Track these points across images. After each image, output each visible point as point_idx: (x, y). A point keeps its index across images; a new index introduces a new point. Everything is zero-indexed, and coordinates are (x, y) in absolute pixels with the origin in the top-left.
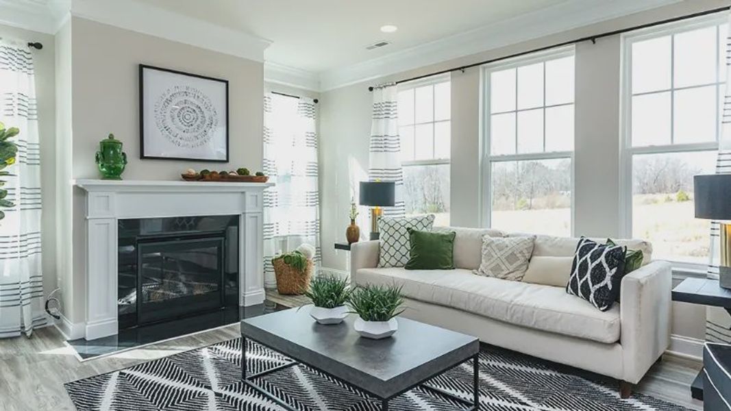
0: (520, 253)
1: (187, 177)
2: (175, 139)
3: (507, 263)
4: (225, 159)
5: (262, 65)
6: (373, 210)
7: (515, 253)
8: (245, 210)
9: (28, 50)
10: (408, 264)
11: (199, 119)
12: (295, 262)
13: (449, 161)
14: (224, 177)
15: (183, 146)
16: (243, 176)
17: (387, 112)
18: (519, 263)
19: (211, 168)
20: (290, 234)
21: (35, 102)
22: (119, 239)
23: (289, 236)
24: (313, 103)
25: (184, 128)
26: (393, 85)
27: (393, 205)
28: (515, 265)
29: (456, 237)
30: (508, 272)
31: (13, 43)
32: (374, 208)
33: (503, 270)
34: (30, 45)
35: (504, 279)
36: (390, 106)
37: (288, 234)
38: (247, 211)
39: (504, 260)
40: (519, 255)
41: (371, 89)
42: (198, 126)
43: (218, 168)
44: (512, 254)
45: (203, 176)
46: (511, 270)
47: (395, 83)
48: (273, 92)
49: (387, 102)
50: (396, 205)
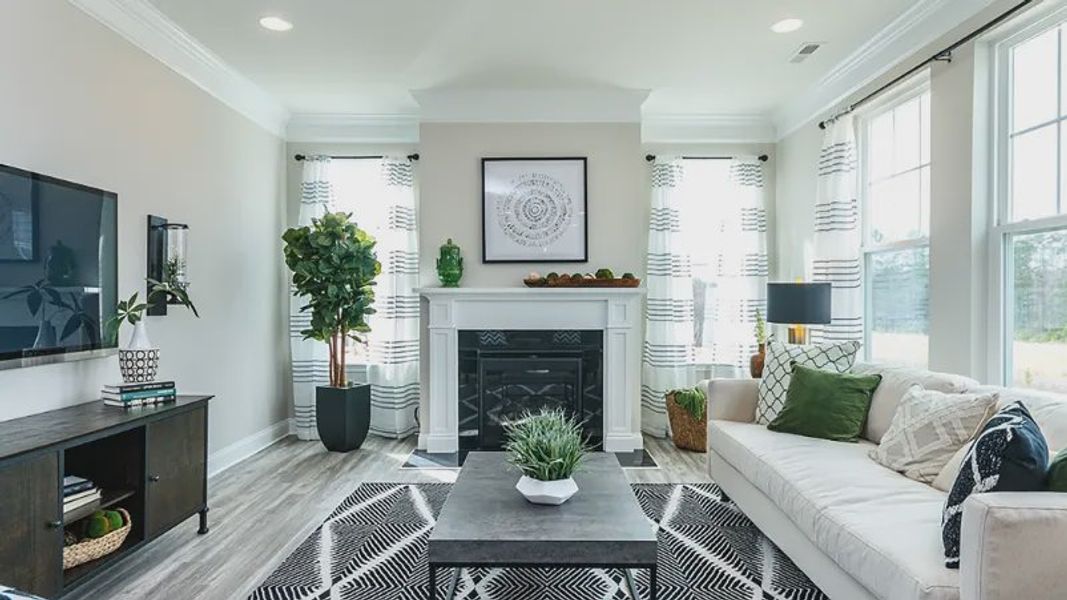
0: (944, 425)
1: (530, 283)
2: (520, 238)
3: (913, 442)
4: (583, 258)
5: (637, 127)
6: (790, 330)
7: (935, 424)
8: (607, 323)
9: (408, 163)
10: (774, 421)
11: (549, 211)
12: (687, 402)
13: (928, 242)
14: (576, 281)
15: (529, 245)
16: (604, 279)
17: (837, 161)
18: (935, 446)
19: (561, 270)
20: (716, 362)
21: (413, 212)
22: (460, 352)
23: (715, 365)
24: (759, 162)
25: (530, 224)
26: (847, 112)
27: (827, 321)
28: (926, 449)
29: (882, 384)
30: (910, 459)
31: (396, 159)
32: (792, 326)
33: (904, 456)
34: (409, 157)
35: (902, 473)
36: (842, 151)
37: (711, 362)
38: (609, 326)
39: (911, 436)
40: (940, 430)
41: (822, 126)
42: (548, 220)
43: (570, 271)
44: (930, 426)
45: (552, 281)
46: (917, 458)
47: (849, 109)
48: (684, 158)
49: (837, 145)
50: (833, 322)
